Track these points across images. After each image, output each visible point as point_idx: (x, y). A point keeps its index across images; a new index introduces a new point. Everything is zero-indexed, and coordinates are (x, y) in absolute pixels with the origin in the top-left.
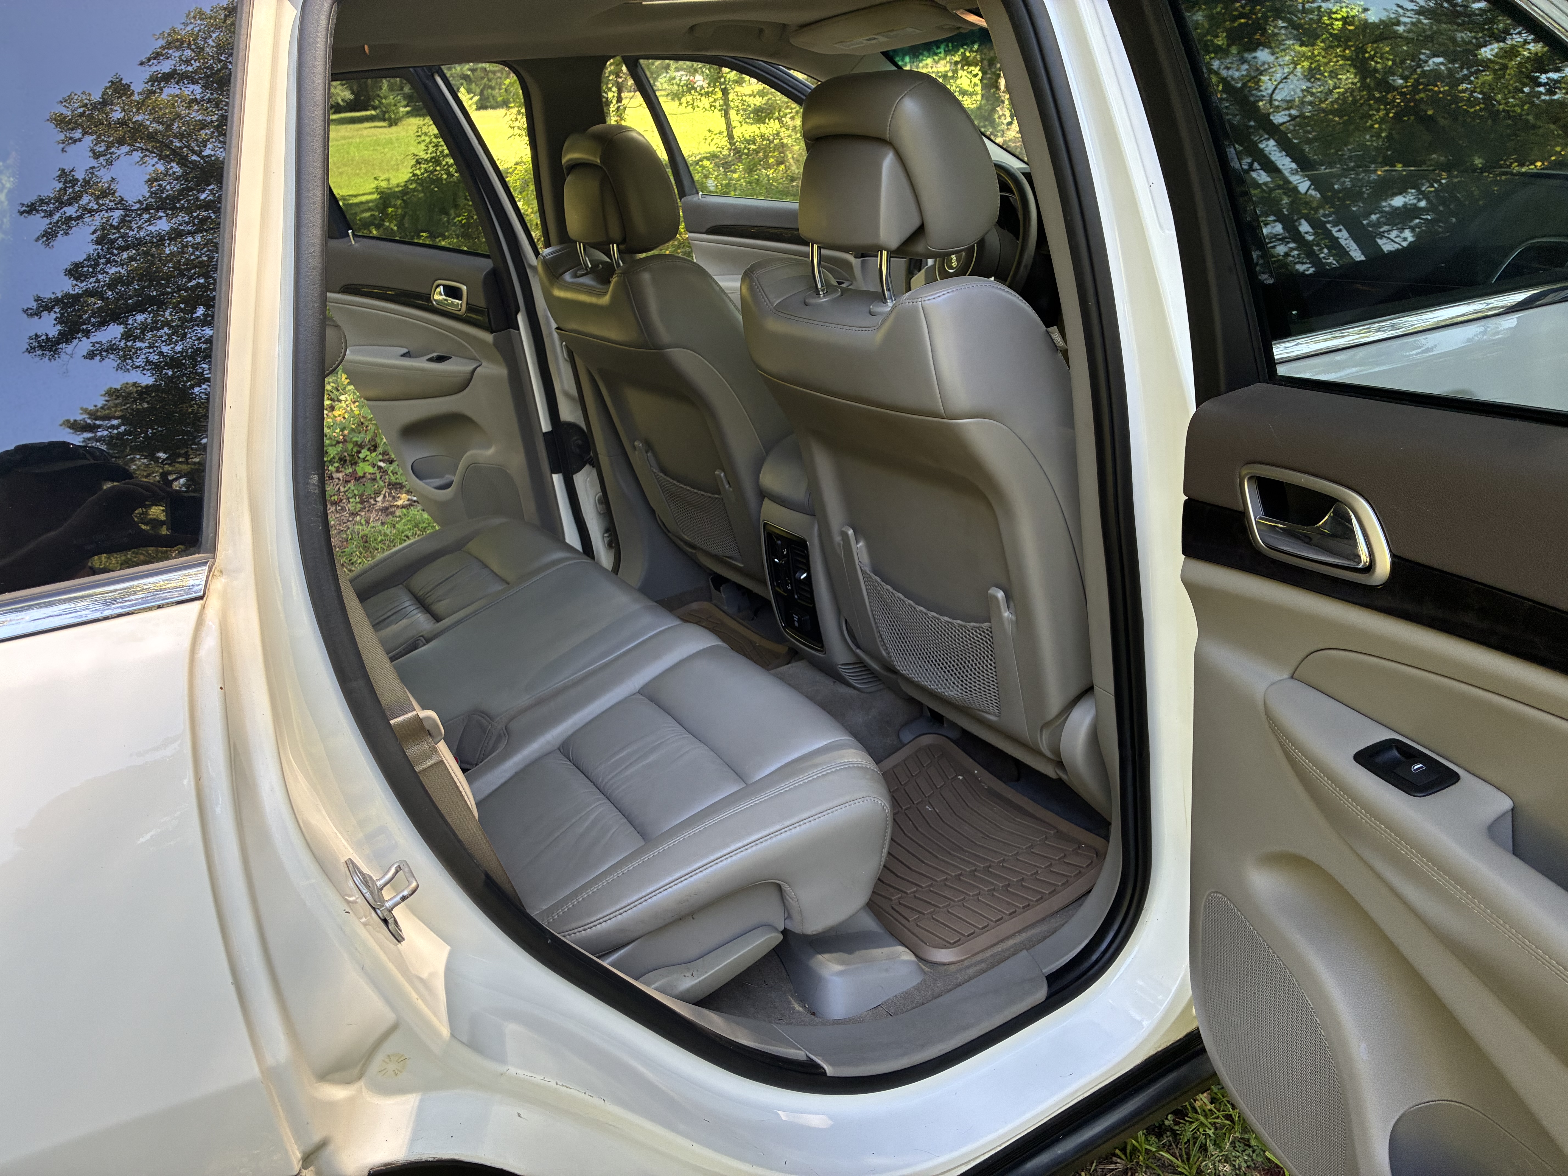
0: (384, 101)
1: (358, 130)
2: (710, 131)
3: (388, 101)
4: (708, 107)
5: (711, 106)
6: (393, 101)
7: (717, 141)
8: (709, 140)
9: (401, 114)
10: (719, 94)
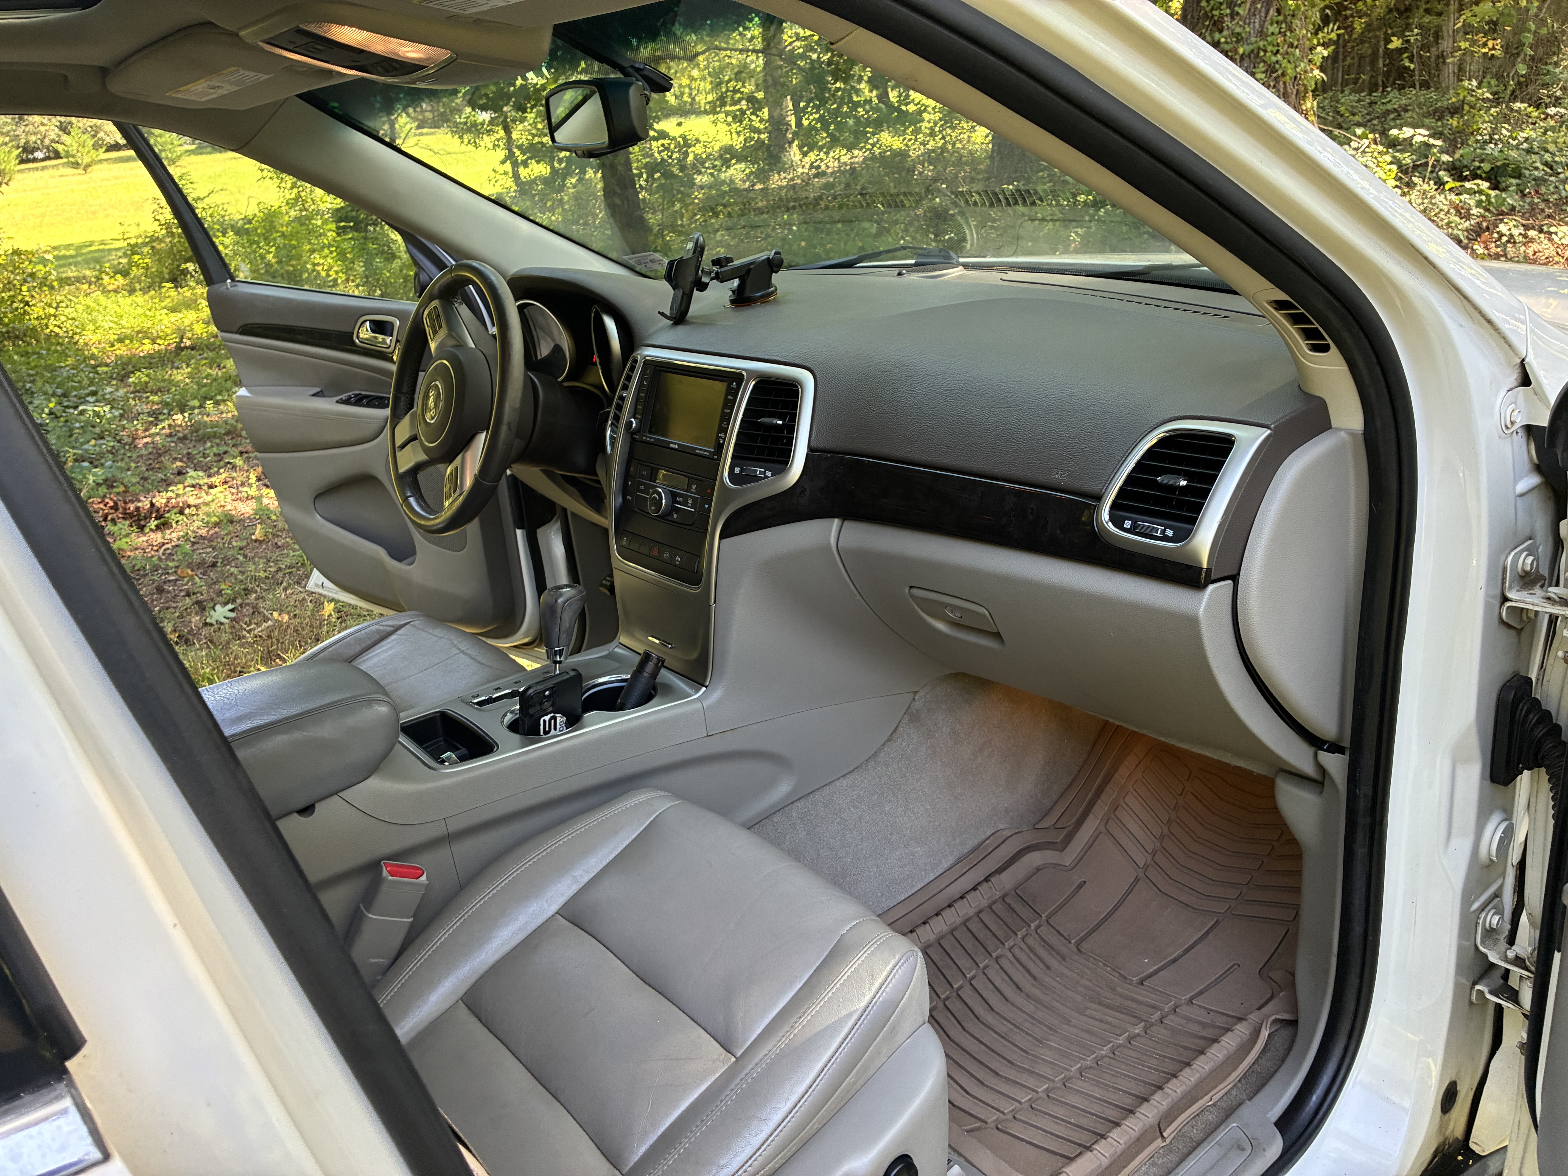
0: (159, 139)
1: (132, 169)
2: (494, 171)
3: (163, 139)
4: (491, 146)
5: (494, 145)
6: (169, 140)
7: (503, 182)
8: (493, 182)
9: (179, 153)
10: (502, 133)
